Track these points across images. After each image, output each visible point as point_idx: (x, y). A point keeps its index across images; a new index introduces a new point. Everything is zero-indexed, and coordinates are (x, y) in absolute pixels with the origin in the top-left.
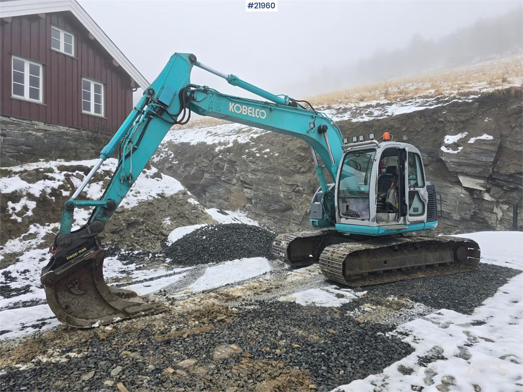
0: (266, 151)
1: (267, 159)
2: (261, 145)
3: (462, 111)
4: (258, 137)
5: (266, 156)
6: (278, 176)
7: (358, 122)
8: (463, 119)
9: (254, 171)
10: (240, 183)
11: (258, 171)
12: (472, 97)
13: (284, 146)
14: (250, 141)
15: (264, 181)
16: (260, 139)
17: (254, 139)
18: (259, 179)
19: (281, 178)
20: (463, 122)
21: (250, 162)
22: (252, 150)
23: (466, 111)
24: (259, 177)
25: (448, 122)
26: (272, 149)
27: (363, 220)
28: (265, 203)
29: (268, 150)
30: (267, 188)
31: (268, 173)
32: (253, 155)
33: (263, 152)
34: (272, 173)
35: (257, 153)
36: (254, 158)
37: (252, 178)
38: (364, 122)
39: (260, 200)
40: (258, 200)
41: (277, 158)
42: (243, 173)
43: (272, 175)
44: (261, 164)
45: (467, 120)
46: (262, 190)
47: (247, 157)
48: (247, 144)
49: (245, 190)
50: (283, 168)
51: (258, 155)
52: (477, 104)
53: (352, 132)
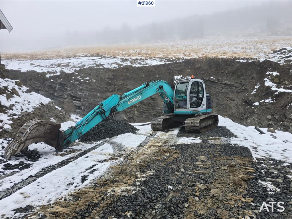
0: (86, 78)
1: (89, 83)
2: (83, 75)
3: (179, 66)
4: (79, 70)
5: (87, 82)
6: (97, 93)
7: (136, 67)
8: (180, 69)
9: (81, 90)
10: (70, 97)
11: (84, 90)
12: (181, 60)
13: (97, 76)
14: (75, 72)
15: (88, 96)
16: (81, 71)
17: (77, 71)
18: (85, 95)
19: (98, 94)
20: (180, 71)
21: (78, 84)
22: (77, 77)
23: (180, 66)
24: (85, 94)
25: (174, 70)
26: (91, 78)
27: (185, 109)
28: (89, 109)
29: (88, 78)
30: (91, 100)
31: (90, 91)
32: (79, 81)
33: (85, 79)
34: (93, 92)
35: (81, 79)
36: (79, 82)
37: (80, 94)
38: (139, 67)
39: (86, 107)
40: (85, 107)
41: (95, 83)
42: (73, 91)
43: (93, 93)
44: (85, 86)
45: (181, 70)
46: (87, 101)
47: (75, 82)
48: (73, 73)
49: (74, 102)
50: (99, 89)
51: (82, 81)
52: (184, 63)
53: (133, 71)
